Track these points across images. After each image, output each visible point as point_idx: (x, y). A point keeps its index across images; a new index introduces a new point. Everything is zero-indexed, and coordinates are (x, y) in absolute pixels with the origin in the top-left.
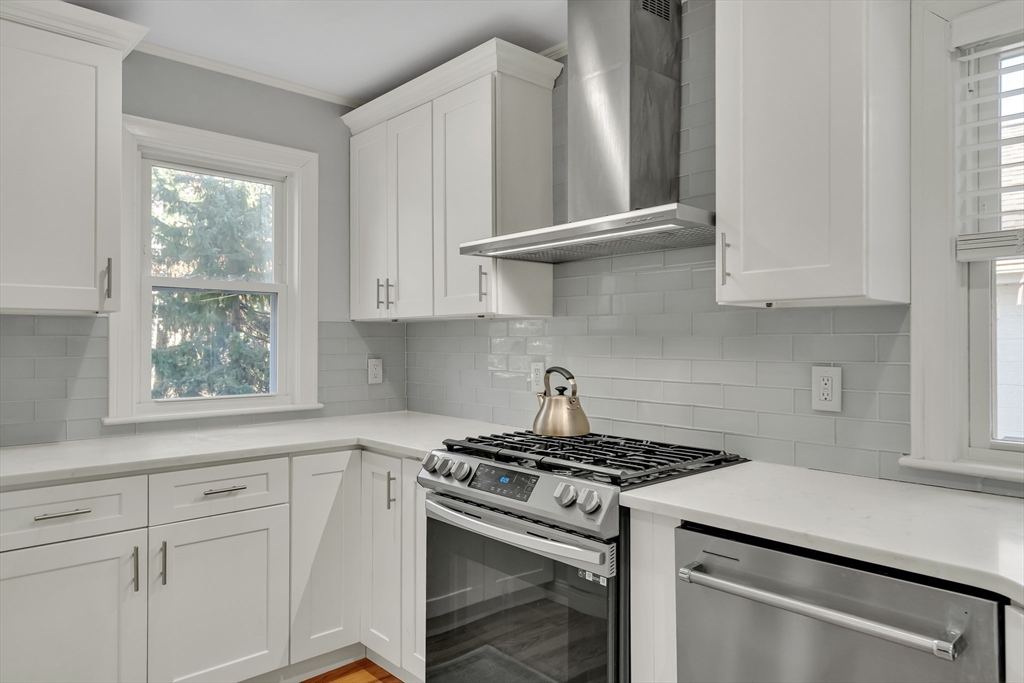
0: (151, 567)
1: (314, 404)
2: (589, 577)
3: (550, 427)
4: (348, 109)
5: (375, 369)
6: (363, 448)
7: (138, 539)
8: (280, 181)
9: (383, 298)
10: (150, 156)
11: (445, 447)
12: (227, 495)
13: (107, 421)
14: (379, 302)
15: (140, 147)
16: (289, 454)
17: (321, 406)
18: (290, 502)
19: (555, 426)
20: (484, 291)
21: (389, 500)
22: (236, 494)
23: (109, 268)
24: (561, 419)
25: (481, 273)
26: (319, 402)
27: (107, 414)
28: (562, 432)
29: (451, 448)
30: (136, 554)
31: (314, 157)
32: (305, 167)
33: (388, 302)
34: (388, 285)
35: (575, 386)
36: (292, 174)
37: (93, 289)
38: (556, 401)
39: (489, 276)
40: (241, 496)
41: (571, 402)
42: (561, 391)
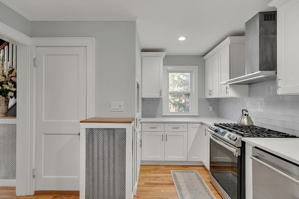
0: (165, 138)
1: (197, 114)
2: (235, 155)
3: (242, 123)
4: (204, 56)
5: (211, 108)
6: (203, 124)
7: (163, 133)
8: (191, 72)
9: (210, 94)
10: (169, 71)
11: (214, 125)
13: (162, 115)
14: (209, 94)
15: (167, 70)
16: (187, 123)
17: (199, 115)
18: (188, 132)
19: (243, 123)
20: (227, 92)
21: (205, 134)
23: (161, 91)
24: (245, 121)
25: (227, 88)
26: (198, 114)
28: (245, 124)
29: (215, 125)
30: (163, 135)
31: (197, 67)
32: (195, 69)
33: (211, 95)
34: (211, 91)
35: (248, 114)
36: (193, 71)
37: (159, 94)
38: (244, 117)
39: (229, 89)
40: (179, 129)
41: (247, 118)
42: (245, 115)
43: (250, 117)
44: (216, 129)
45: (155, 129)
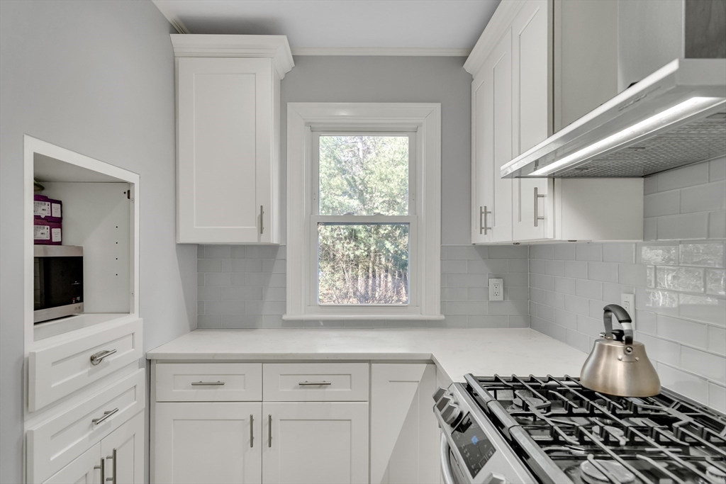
1: (436, 315)
3: (600, 380)
5: (495, 289)
7: (254, 409)
8: (411, 131)
9: (483, 226)
10: (316, 130)
12: (319, 388)
13: (285, 317)
14: (481, 228)
15: (309, 124)
16: (370, 361)
17: (443, 317)
18: (369, 400)
19: (605, 378)
20: (540, 215)
22: (325, 388)
23: (262, 212)
24: (616, 373)
25: (537, 196)
26: (441, 314)
27: (285, 313)
30: (252, 420)
31: (437, 107)
32: (429, 115)
33: (486, 228)
34: (486, 213)
35: (631, 331)
36: (421, 125)
37: (254, 228)
38: (610, 348)
39: (546, 199)
40: (328, 390)
41: (626, 352)
42: (619, 335)
43: (642, 348)
44: (461, 414)
45: (220, 390)
